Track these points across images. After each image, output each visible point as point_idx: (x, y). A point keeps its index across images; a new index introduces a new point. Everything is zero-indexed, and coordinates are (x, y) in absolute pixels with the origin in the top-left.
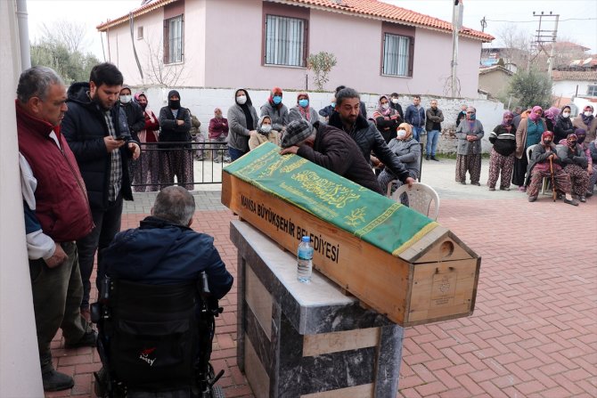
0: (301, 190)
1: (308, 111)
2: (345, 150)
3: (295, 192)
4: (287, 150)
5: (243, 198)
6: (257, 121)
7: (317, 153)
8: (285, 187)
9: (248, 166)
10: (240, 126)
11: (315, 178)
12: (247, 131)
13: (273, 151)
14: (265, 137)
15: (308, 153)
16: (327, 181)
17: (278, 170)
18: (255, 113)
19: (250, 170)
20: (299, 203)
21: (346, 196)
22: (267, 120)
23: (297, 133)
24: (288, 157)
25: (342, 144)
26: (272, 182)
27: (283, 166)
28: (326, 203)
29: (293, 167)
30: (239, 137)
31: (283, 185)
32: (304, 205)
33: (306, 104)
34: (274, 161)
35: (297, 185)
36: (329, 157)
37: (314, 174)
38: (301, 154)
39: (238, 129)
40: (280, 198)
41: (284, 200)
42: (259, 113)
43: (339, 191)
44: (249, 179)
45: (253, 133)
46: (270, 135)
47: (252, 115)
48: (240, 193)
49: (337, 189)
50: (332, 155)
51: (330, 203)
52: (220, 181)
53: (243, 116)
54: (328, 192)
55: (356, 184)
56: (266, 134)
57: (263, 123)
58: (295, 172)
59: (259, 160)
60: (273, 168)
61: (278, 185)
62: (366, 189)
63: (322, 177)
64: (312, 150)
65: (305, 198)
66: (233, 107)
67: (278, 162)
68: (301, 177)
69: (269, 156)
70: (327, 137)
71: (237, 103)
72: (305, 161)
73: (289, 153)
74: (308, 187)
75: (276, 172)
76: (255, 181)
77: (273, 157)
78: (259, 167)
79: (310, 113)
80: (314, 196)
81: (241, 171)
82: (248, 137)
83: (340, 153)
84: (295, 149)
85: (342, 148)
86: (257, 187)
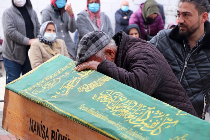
0: (106, 113)
1: (99, 17)
2: (153, 65)
3: (98, 116)
4: (84, 65)
5: (31, 122)
6: (38, 28)
7: (121, 69)
8: (85, 109)
9: (38, 84)
10: (18, 34)
11: (121, 100)
12: (26, 39)
13: (67, 67)
14: (48, 47)
15: (110, 69)
16: (136, 103)
17: (75, 89)
18: (36, 19)
19: (40, 88)
20: (103, 129)
21: (161, 122)
22: (51, 27)
23: (94, 41)
24: (87, 73)
25: (150, 59)
26: (69, 103)
27: (81, 84)
28: (137, 130)
29: (93, 85)
30: (16, 47)
31: (83, 107)
32: (111, 132)
33: (97, 9)
34: (70, 78)
35: (99, 107)
36: (135, 74)
37: (120, 94)
38: (103, 70)
39: (15, 37)
40: (81, 123)
41: (86, 125)
42: (40, 18)
43: (152, 115)
44: (40, 99)
45: (34, 42)
46: (55, 44)
47: (33, 20)
48: (27, 116)
49: (149, 113)
50: (139, 72)
51: (142, 129)
52: (3, 99)
53: (21, 21)
54: (139, 116)
55: (172, 107)
56: (49, 43)
57: (47, 29)
58: (97, 91)
59: (51, 77)
60: (69, 87)
61: (76, 107)
62: (186, 114)
63: (129, 98)
64: (115, 66)
65: (111, 122)
66: (9, 10)
67: (76, 79)
68: (104, 98)
69: (63, 73)
70: (132, 51)
71: (14, 5)
72: (108, 79)
73: (87, 69)
74: (114, 110)
75: (73, 92)
76: (47, 102)
77: (68, 73)
78: (51, 85)
79: (102, 19)
80: (122, 120)
81: (30, 89)
82: (28, 47)
83: (148, 70)
84: (95, 64)
85: (151, 63)
86: (51, 110)
